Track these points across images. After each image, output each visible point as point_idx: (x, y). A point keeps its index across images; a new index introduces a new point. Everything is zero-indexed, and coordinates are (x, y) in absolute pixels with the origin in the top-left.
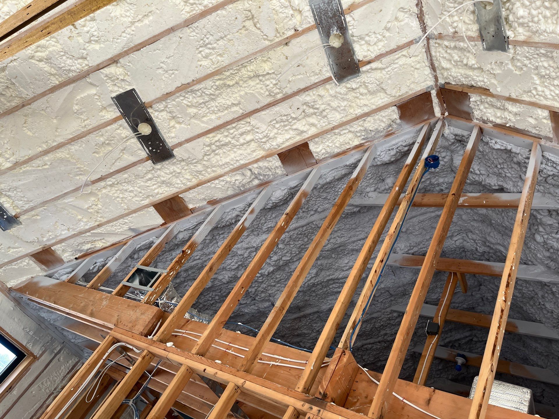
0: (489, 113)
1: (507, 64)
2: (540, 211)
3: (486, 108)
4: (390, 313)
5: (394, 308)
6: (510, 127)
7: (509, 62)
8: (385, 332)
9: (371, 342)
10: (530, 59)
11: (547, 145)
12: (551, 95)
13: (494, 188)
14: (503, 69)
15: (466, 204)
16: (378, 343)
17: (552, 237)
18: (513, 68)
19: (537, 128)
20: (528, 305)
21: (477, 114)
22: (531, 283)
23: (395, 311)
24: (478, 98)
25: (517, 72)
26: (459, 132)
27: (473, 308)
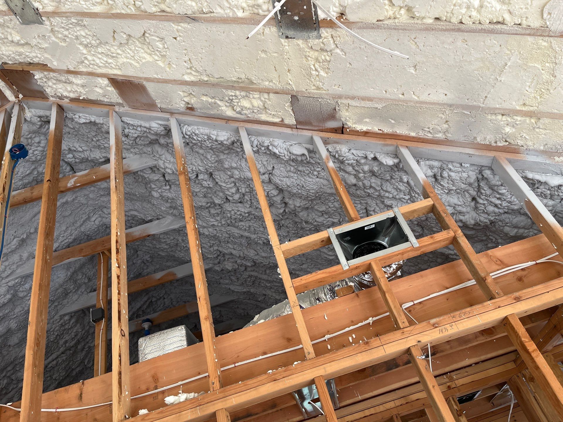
0: (60, 89)
1: (49, 37)
2: (144, 171)
3: (54, 84)
4: (61, 319)
5: (62, 313)
6: (84, 99)
7: (51, 34)
8: (64, 340)
9: (54, 358)
10: (67, 30)
11: (121, 110)
12: (102, 63)
13: (100, 160)
14: (48, 42)
15: (79, 185)
16: (63, 355)
17: (164, 189)
18: (57, 40)
19: (107, 97)
20: (177, 252)
21: (48, 91)
22: (170, 233)
23: (65, 315)
24: (42, 75)
25: (63, 44)
26: (41, 113)
27: (140, 274)
